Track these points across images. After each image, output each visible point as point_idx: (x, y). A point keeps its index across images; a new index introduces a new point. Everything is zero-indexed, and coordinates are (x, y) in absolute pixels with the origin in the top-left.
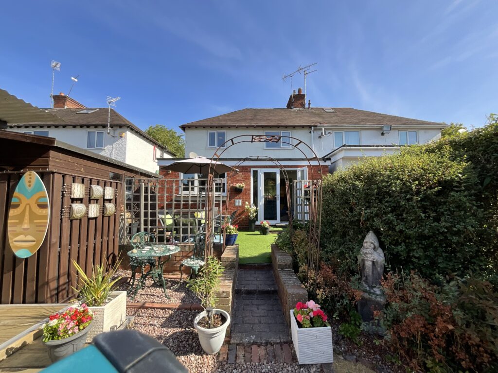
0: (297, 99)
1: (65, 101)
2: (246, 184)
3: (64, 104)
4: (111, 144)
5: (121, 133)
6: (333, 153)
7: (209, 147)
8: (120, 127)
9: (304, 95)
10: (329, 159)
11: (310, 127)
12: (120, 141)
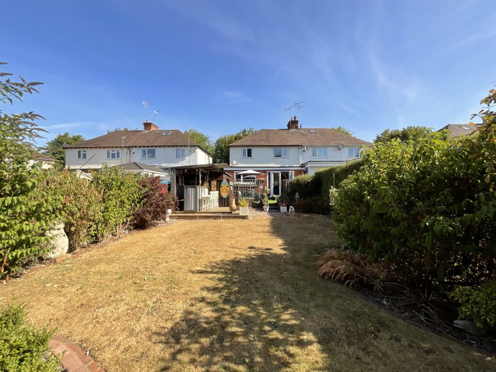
0: (293, 124)
1: (151, 126)
2: (265, 178)
3: (150, 128)
4: (189, 156)
5: (195, 150)
6: (306, 164)
7: (243, 157)
8: (194, 146)
9: (297, 121)
10: (304, 167)
11: (299, 146)
12: (194, 154)
